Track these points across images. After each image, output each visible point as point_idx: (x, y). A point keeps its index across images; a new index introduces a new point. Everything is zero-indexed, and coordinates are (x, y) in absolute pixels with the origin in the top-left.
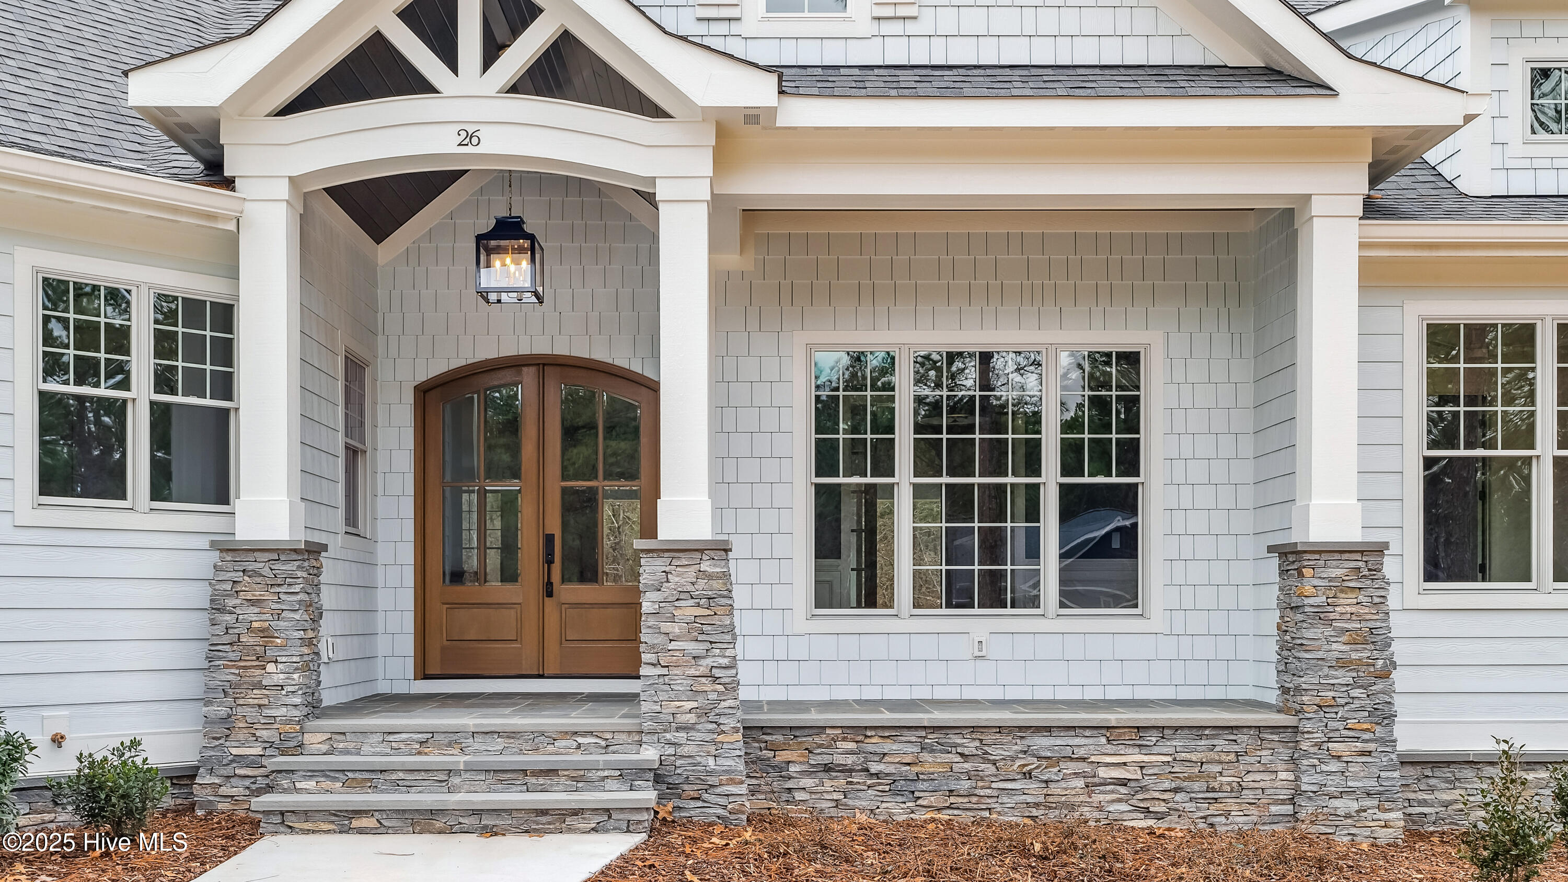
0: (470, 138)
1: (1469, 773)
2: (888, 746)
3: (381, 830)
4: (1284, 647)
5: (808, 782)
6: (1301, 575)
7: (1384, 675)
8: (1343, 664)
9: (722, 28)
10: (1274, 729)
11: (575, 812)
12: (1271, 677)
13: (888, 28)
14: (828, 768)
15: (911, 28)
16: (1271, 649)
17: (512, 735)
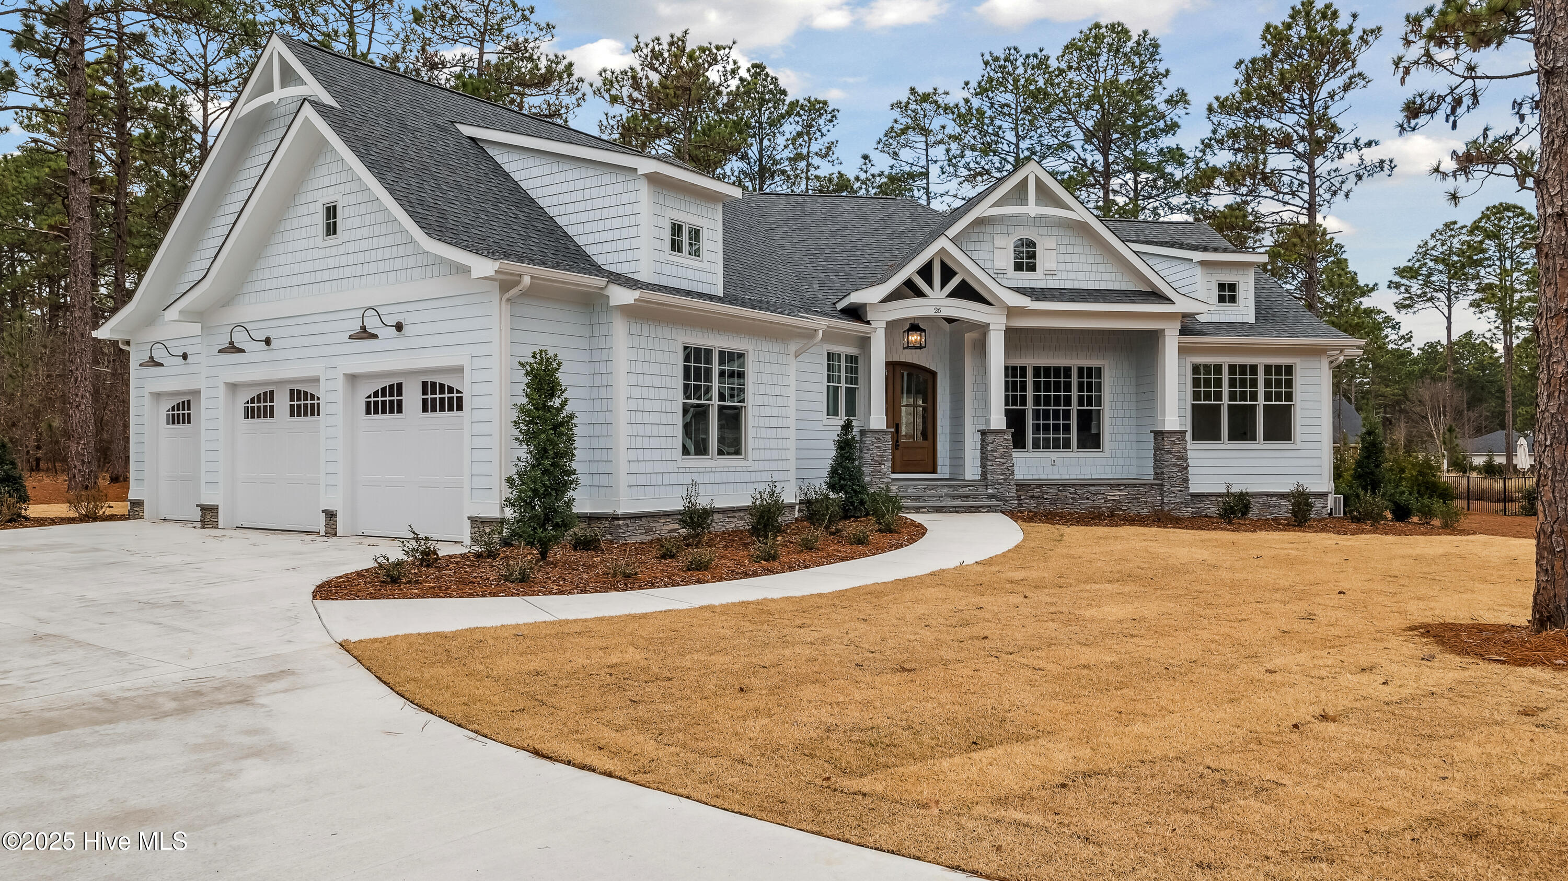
0: (938, 310)
1: (1204, 499)
2: (1049, 490)
3: (928, 512)
4: (1156, 460)
5: (1027, 501)
6: (1163, 439)
7: (1186, 468)
8: (1175, 465)
9: (1001, 276)
10: (1156, 485)
11: (981, 507)
12: (1151, 471)
13: (1048, 277)
14: (1032, 497)
15: (1055, 277)
16: (1151, 462)
17: (950, 486)
